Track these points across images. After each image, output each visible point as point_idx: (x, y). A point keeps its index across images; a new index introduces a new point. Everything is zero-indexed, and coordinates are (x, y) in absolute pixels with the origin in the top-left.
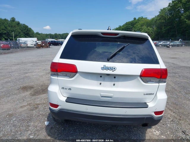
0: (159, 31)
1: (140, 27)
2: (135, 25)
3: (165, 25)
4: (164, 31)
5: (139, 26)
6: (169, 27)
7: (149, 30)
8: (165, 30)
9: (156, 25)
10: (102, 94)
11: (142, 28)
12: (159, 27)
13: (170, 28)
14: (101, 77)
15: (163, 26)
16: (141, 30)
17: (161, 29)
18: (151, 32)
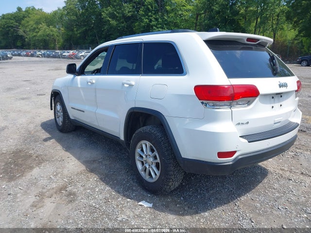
0: (70, 33)
1: (34, 26)
2: (23, 22)
3: (77, 25)
4: (79, 35)
5: (31, 23)
6: (84, 28)
7: (52, 31)
8: (79, 33)
9: (63, 25)
10: (276, 120)
11: (39, 27)
12: (69, 27)
13: (86, 29)
14: (273, 98)
15: (75, 26)
16: (37, 30)
17: (72, 30)
18: (57, 35)
